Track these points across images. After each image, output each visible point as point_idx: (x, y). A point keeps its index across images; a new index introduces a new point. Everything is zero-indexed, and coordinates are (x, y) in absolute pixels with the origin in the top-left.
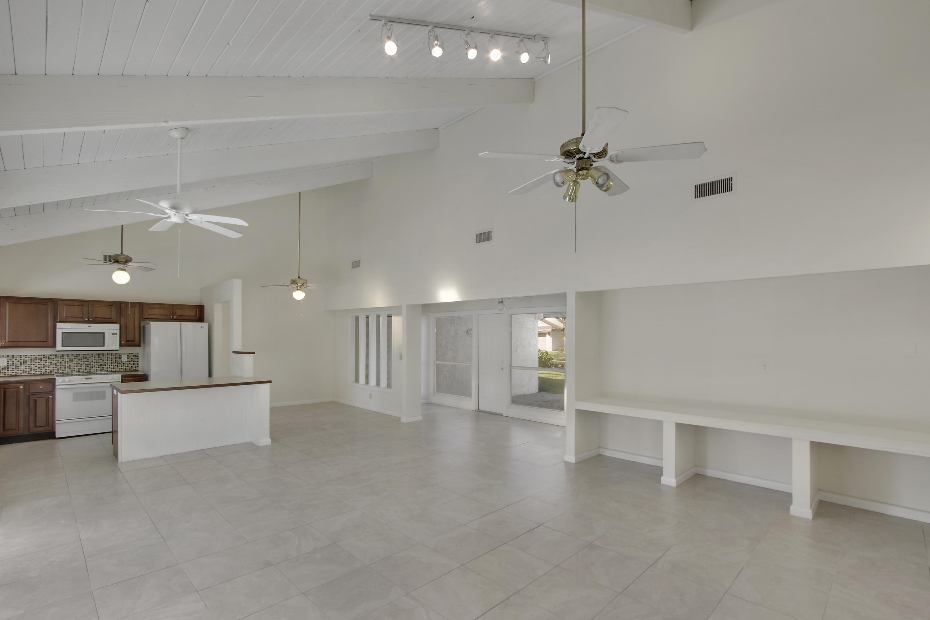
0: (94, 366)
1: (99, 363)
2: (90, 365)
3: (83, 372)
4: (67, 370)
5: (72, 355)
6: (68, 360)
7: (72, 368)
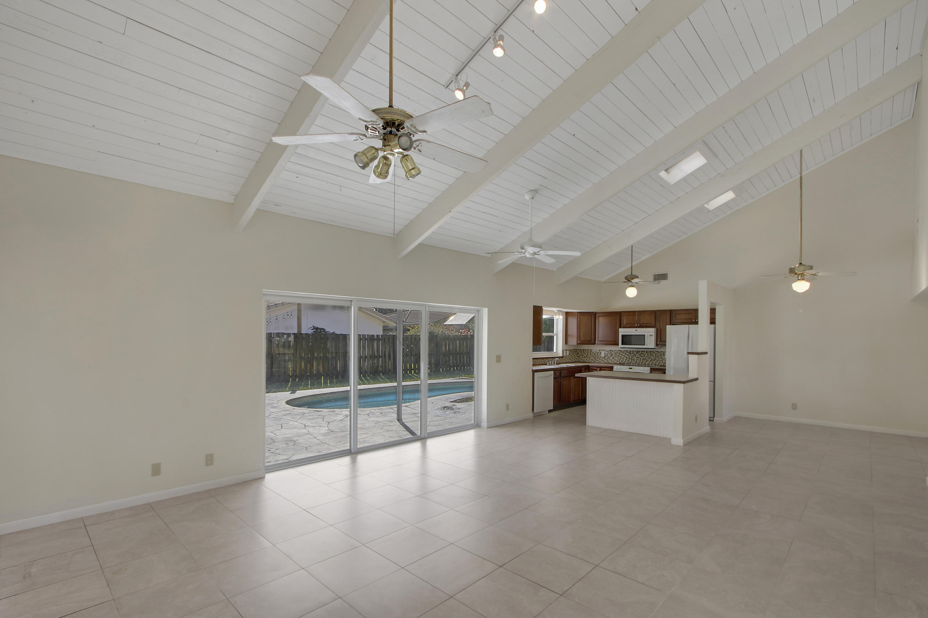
0: (648, 360)
1: (651, 358)
2: (645, 359)
3: (641, 364)
4: (633, 362)
5: (635, 351)
6: (633, 355)
7: (635, 360)
